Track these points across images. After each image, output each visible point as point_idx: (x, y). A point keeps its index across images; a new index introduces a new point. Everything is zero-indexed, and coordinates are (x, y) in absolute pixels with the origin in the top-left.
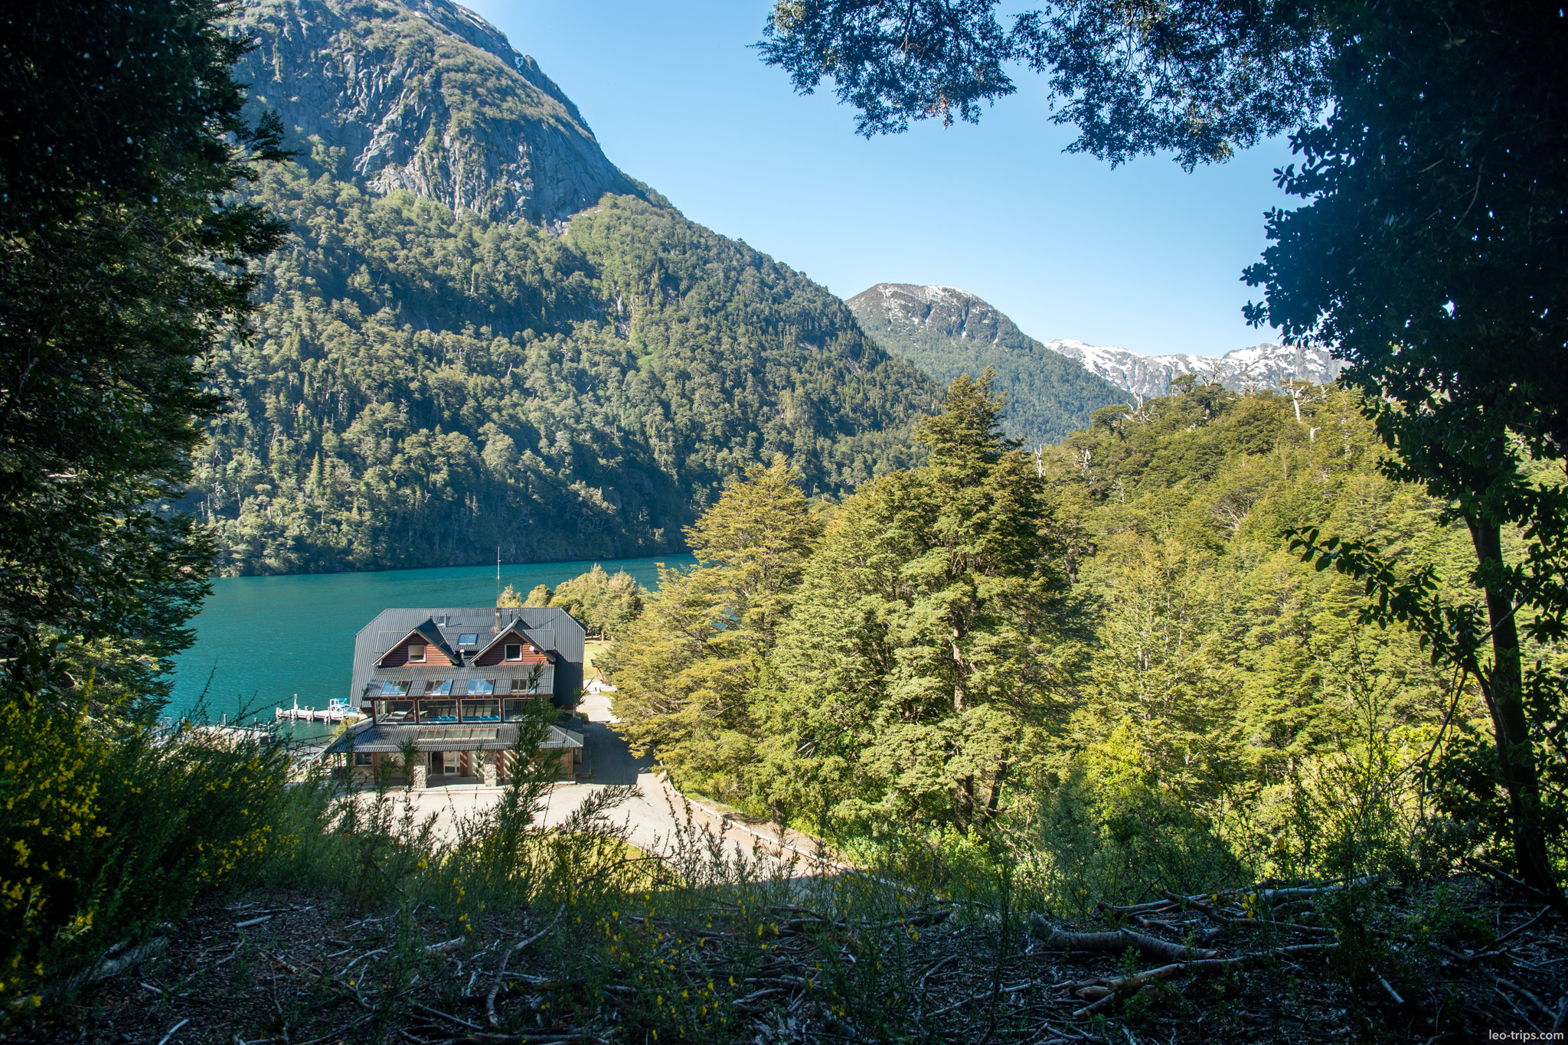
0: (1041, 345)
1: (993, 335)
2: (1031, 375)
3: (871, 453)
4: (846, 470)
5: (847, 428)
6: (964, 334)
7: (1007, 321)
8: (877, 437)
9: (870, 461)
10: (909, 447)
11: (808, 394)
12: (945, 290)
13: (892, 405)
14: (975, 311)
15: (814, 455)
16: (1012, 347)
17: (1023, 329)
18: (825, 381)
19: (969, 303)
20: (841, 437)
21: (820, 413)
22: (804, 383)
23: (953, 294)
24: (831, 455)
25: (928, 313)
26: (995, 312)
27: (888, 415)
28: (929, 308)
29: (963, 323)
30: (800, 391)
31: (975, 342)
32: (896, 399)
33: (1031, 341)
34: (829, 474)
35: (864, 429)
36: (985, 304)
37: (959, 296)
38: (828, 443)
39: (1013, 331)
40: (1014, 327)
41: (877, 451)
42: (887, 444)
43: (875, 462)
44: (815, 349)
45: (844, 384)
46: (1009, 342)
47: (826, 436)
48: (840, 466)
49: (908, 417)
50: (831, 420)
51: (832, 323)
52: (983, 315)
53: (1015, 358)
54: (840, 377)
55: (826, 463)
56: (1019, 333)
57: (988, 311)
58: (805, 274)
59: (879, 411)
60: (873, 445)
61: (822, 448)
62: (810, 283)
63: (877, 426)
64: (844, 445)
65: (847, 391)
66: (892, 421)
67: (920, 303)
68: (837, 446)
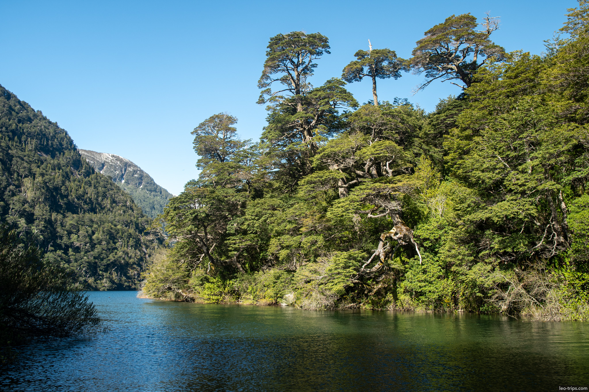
0: (166, 191)
1: (140, 184)
2: (161, 206)
3: (91, 226)
4: (74, 237)
5: (72, 208)
6: (123, 181)
7: (148, 176)
8: (96, 217)
9: (90, 232)
10: (115, 226)
11: (45, 183)
12: (113, 156)
13: (102, 200)
14: (131, 169)
15: (50, 223)
16: (151, 191)
17: (157, 182)
18: (57, 177)
19: (127, 165)
20: (69, 214)
21: (54, 197)
22: (42, 175)
23: (118, 159)
24: (62, 225)
25: (102, 168)
26: (142, 171)
27: (100, 204)
28: (103, 165)
29: (123, 175)
30: (39, 179)
31: (130, 186)
32: (105, 196)
33: (161, 188)
34: (61, 238)
35: (85, 212)
36: (136, 166)
37: (121, 160)
38: (60, 217)
39: (151, 182)
40: (152, 180)
41: (95, 226)
42: (102, 222)
43: (93, 233)
44: (49, 157)
45: (69, 181)
46: (149, 188)
47: (58, 212)
48: (70, 233)
49: (113, 208)
50: (61, 202)
51: (61, 145)
52: (135, 172)
53: (152, 197)
54: (67, 177)
55: (59, 229)
56: (155, 184)
57: (137, 170)
58: (41, 112)
59: (95, 201)
60: (92, 221)
61: (56, 220)
62: (45, 118)
63: (93, 210)
64: (71, 219)
65: (72, 185)
66: (103, 209)
67: (98, 161)
68: (66, 219)
